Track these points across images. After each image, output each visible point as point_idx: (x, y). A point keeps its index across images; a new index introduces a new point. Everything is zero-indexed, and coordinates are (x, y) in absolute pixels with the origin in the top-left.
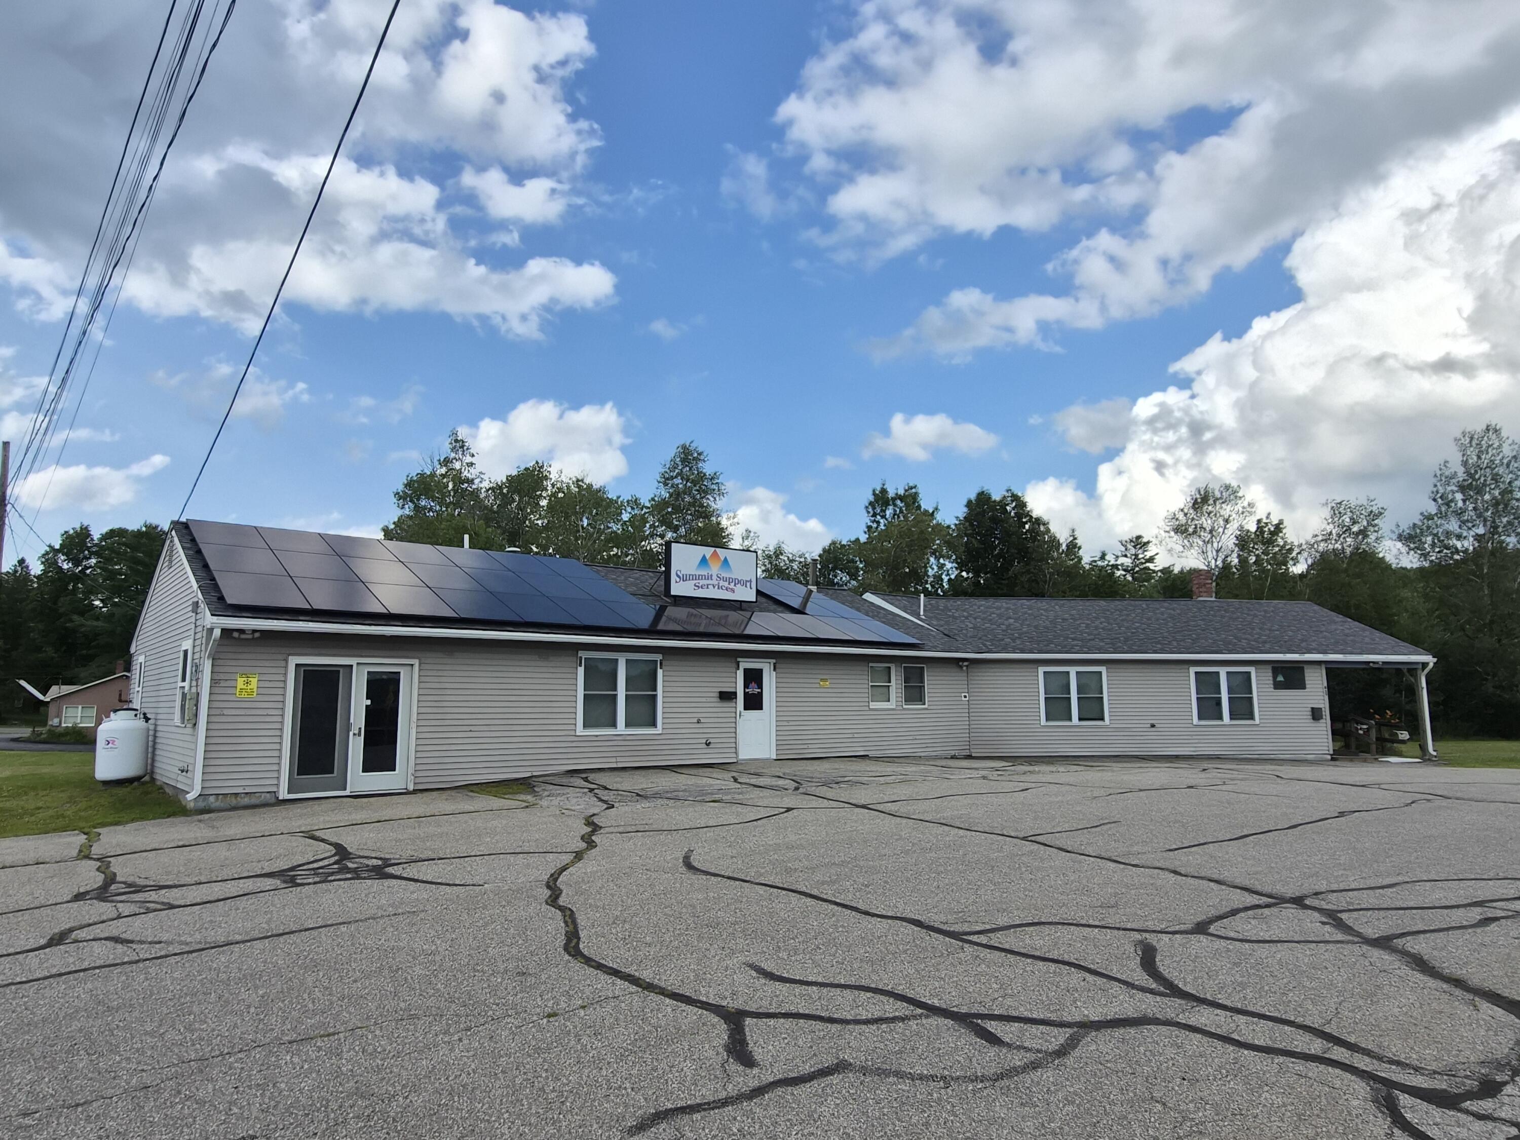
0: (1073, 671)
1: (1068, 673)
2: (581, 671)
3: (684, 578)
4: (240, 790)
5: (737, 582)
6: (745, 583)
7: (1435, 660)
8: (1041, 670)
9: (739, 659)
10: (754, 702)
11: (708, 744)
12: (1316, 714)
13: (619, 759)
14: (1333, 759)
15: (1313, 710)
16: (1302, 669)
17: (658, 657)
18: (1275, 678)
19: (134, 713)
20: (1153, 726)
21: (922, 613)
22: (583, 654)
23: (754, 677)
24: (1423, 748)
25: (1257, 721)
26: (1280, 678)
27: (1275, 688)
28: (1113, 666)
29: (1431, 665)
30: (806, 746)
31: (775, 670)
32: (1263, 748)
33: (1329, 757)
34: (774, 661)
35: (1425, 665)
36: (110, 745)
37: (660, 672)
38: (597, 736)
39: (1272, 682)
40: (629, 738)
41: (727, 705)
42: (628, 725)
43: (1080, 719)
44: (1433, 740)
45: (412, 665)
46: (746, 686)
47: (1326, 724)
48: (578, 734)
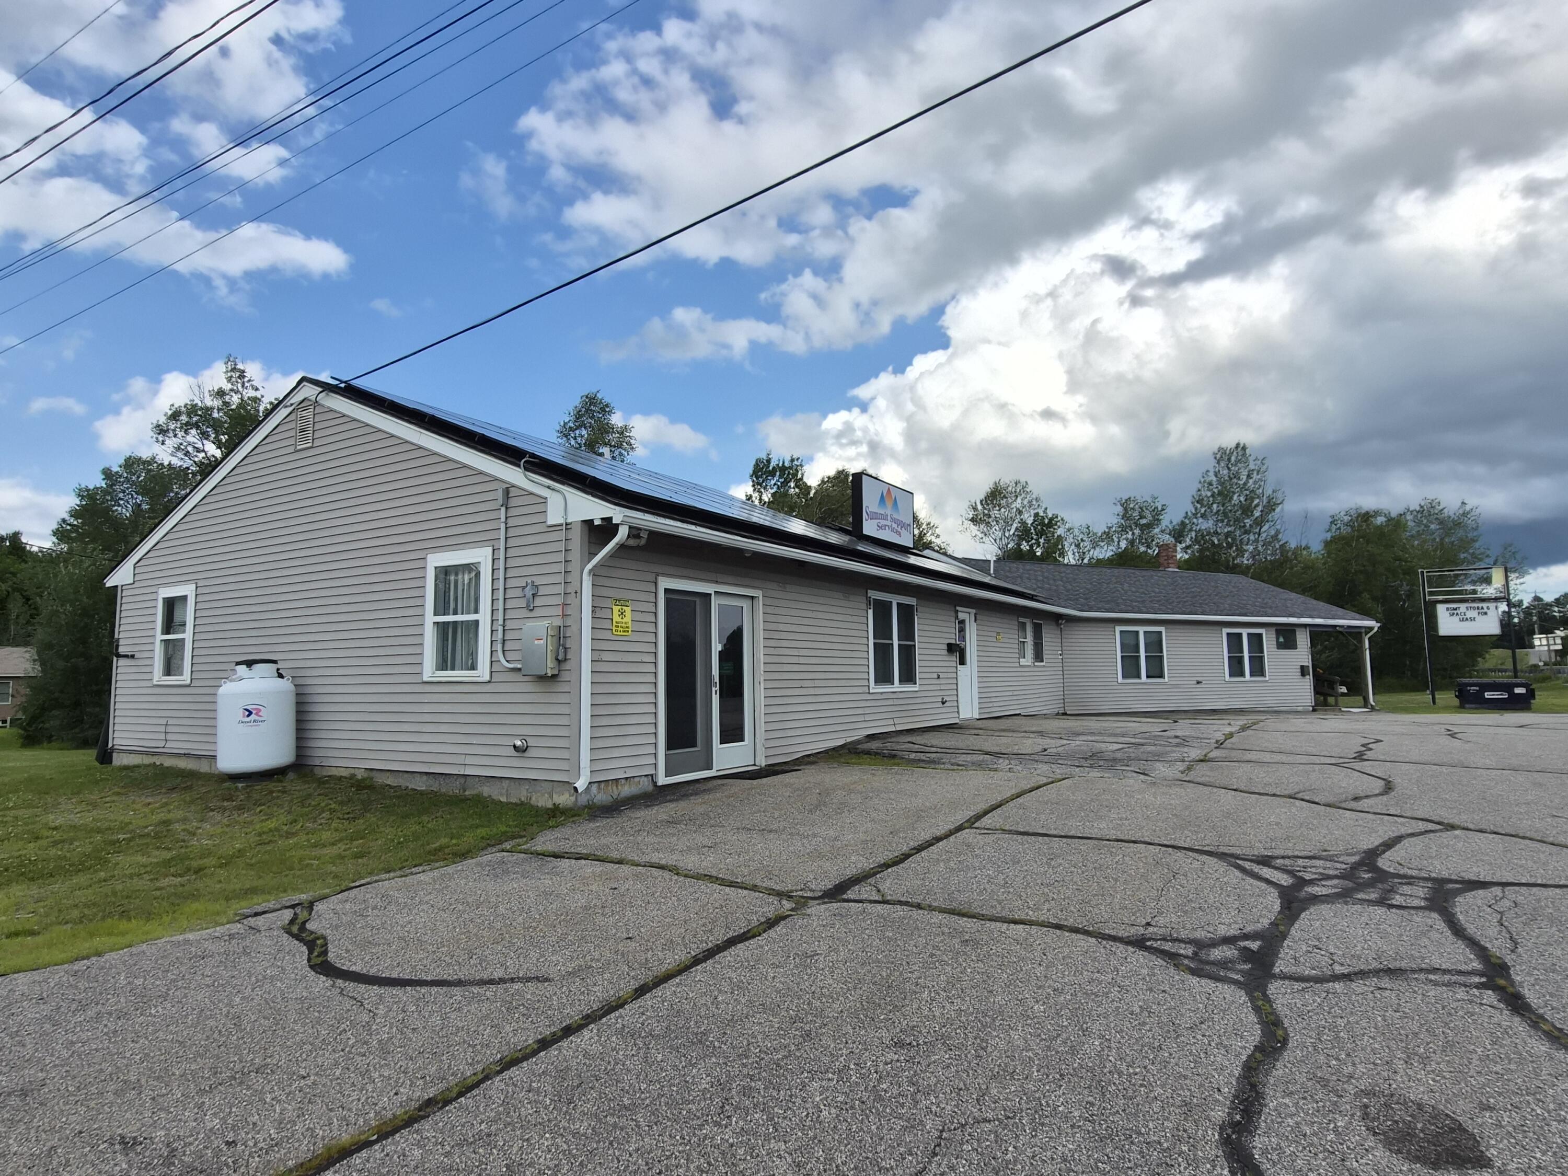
0: (1141, 630)
1: (1137, 632)
2: (871, 614)
3: (871, 517)
4: (620, 775)
5: (902, 525)
6: (907, 527)
7: (1379, 625)
8: (1118, 629)
9: (958, 608)
10: (962, 656)
11: (943, 703)
12: (1303, 671)
13: (896, 721)
14: (1314, 710)
15: (1302, 667)
16: (1294, 631)
17: (914, 601)
18: (1277, 639)
19: (273, 667)
20: (1198, 683)
21: (992, 572)
22: (872, 594)
23: (962, 629)
24: (1366, 700)
25: (1267, 677)
26: (1281, 640)
27: (1278, 648)
28: (1169, 626)
29: (1376, 629)
30: (991, 705)
31: (975, 621)
32: (1270, 701)
33: (1311, 708)
34: (974, 611)
35: (1371, 629)
36: (253, 717)
37: (916, 620)
38: (882, 693)
39: (1276, 642)
40: (901, 695)
41: (953, 659)
42: (901, 681)
43: (1148, 677)
44: (1374, 694)
45: (752, 598)
47: (1309, 681)
48: (871, 691)
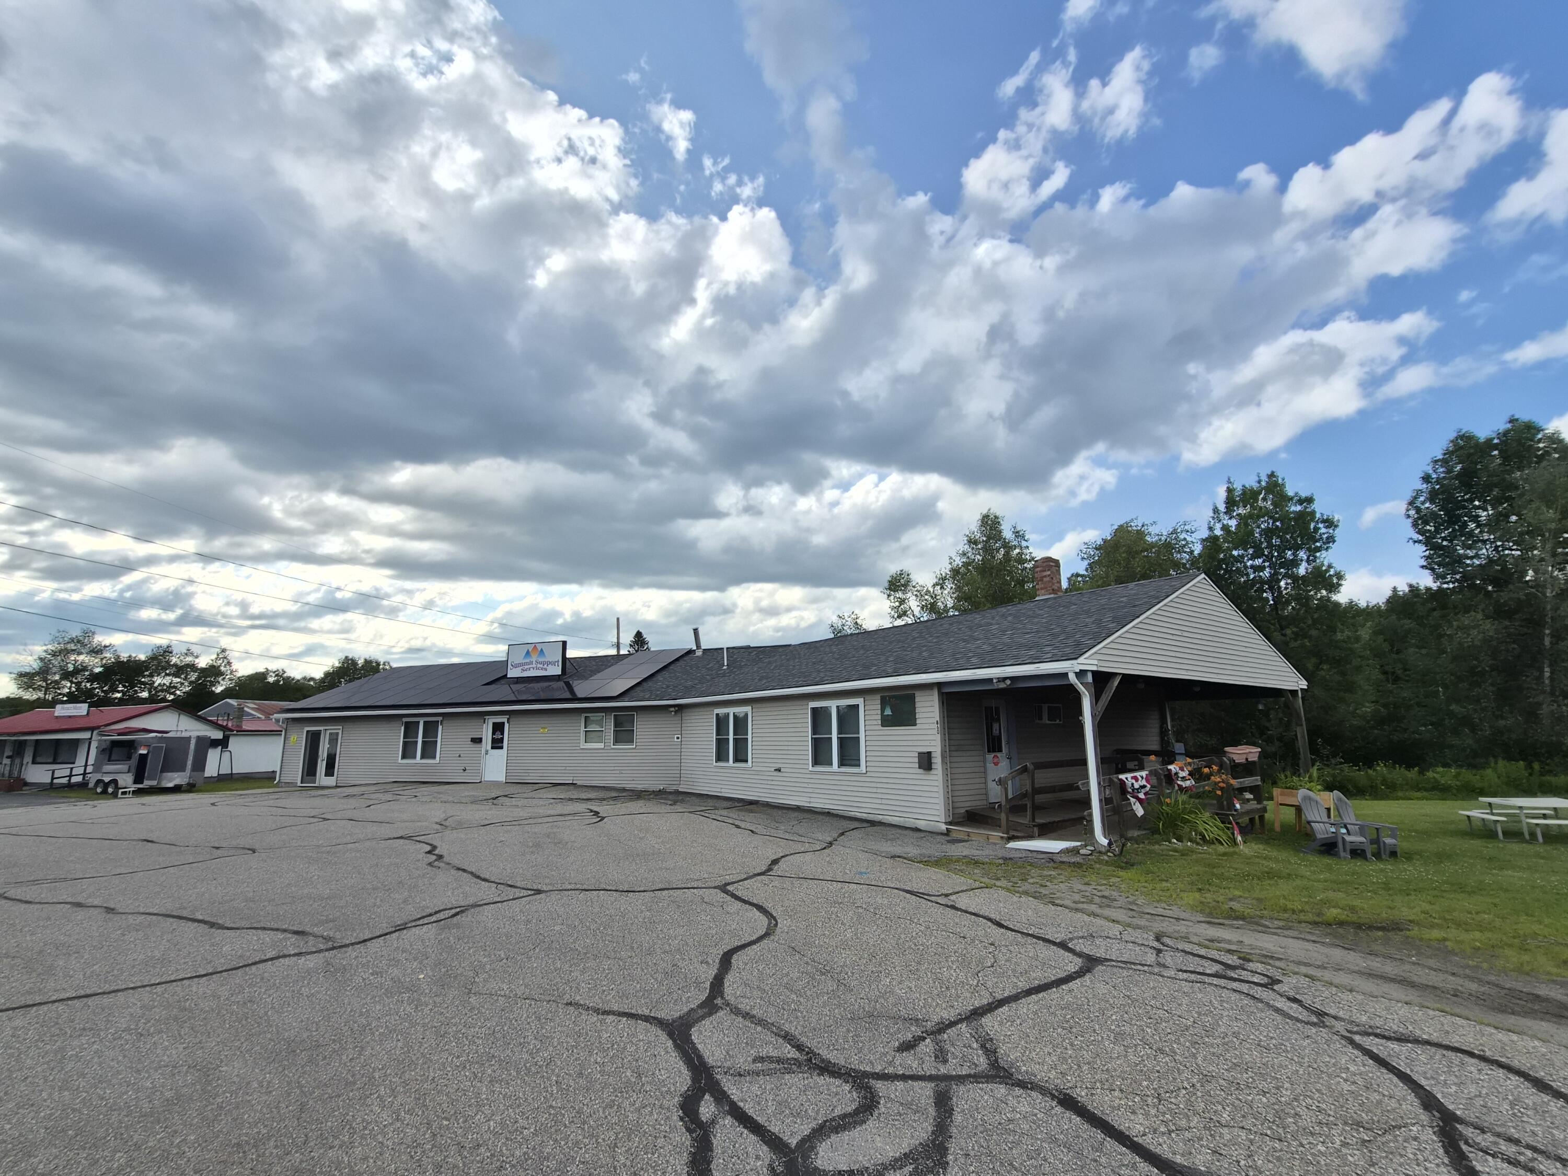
0: (731, 711)
1: (728, 715)
2: (403, 728)
3: (515, 666)
5: (549, 663)
6: (553, 663)
8: (714, 712)
9: (486, 717)
10: (497, 744)
11: (465, 770)
12: (925, 762)
13: (416, 777)
15: (925, 756)
16: (911, 699)
17: (440, 719)
18: (883, 710)
20: (779, 770)
22: (405, 720)
23: (498, 728)
25: (863, 768)
26: (888, 712)
27: (882, 726)
28: (759, 705)
31: (508, 722)
32: (869, 805)
34: (506, 717)
37: (440, 727)
38: (406, 763)
39: (879, 717)
40: (421, 765)
41: (475, 747)
42: (423, 757)
43: (734, 761)
45: (340, 729)
46: (493, 733)
48: (398, 762)
